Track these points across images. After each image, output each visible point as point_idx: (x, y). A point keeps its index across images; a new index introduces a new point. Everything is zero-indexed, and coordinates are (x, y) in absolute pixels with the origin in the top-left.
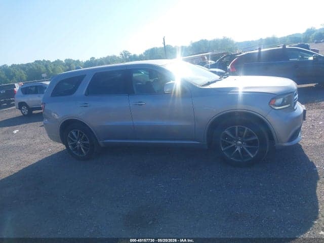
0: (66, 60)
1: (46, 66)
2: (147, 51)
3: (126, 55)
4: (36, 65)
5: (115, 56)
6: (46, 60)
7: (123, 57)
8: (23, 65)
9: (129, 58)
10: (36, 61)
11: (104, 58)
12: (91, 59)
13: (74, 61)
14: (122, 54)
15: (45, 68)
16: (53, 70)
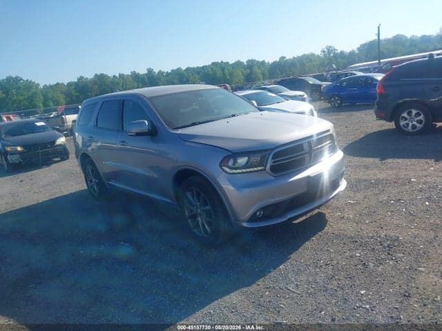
0: (248, 61)
1: (223, 70)
2: (363, 46)
3: (329, 52)
4: (212, 68)
5: (313, 55)
6: (225, 61)
7: (325, 55)
8: (198, 68)
9: (333, 56)
10: (213, 63)
11: (298, 57)
12: (280, 58)
13: (259, 62)
14: (324, 52)
15: (221, 72)
16: (231, 75)
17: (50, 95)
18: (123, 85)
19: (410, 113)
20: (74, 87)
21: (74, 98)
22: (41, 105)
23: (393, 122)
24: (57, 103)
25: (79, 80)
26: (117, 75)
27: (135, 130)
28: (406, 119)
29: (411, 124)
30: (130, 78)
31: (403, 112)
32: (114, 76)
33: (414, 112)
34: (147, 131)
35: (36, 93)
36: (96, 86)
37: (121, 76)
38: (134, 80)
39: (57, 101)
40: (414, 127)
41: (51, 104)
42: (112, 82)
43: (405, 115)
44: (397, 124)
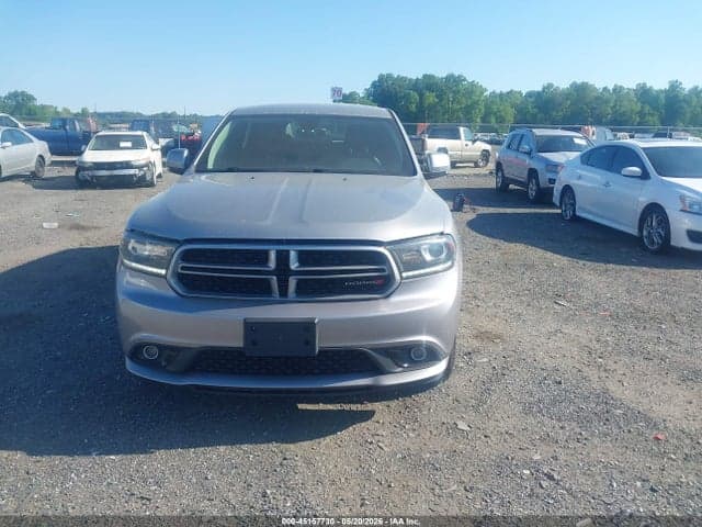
17: (495, 108)
18: (614, 107)
20: (532, 100)
21: (528, 117)
22: (478, 120)
24: (501, 120)
25: (544, 88)
26: (611, 87)
30: (632, 94)
32: (605, 89)
35: (477, 103)
36: (569, 102)
37: (618, 90)
38: (638, 99)
39: (501, 116)
41: (493, 120)
42: (597, 98)
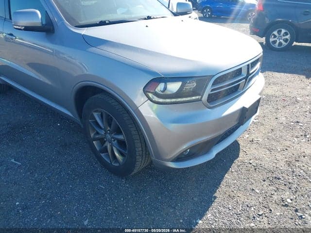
19: (279, 32)
23: (264, 38)
27: (24, 22)
28: (275, 36)
29: (278, 42)
31: (274, 30)
33: (283, 31)
34: (40, 25)
40: (280, 44)
43: (275, 33)
44: (267, 40)
